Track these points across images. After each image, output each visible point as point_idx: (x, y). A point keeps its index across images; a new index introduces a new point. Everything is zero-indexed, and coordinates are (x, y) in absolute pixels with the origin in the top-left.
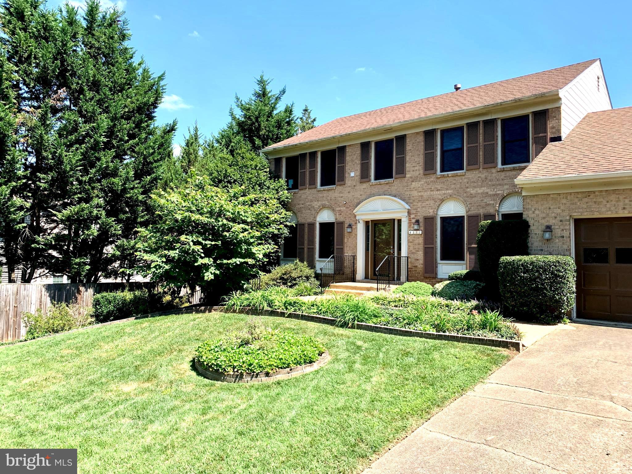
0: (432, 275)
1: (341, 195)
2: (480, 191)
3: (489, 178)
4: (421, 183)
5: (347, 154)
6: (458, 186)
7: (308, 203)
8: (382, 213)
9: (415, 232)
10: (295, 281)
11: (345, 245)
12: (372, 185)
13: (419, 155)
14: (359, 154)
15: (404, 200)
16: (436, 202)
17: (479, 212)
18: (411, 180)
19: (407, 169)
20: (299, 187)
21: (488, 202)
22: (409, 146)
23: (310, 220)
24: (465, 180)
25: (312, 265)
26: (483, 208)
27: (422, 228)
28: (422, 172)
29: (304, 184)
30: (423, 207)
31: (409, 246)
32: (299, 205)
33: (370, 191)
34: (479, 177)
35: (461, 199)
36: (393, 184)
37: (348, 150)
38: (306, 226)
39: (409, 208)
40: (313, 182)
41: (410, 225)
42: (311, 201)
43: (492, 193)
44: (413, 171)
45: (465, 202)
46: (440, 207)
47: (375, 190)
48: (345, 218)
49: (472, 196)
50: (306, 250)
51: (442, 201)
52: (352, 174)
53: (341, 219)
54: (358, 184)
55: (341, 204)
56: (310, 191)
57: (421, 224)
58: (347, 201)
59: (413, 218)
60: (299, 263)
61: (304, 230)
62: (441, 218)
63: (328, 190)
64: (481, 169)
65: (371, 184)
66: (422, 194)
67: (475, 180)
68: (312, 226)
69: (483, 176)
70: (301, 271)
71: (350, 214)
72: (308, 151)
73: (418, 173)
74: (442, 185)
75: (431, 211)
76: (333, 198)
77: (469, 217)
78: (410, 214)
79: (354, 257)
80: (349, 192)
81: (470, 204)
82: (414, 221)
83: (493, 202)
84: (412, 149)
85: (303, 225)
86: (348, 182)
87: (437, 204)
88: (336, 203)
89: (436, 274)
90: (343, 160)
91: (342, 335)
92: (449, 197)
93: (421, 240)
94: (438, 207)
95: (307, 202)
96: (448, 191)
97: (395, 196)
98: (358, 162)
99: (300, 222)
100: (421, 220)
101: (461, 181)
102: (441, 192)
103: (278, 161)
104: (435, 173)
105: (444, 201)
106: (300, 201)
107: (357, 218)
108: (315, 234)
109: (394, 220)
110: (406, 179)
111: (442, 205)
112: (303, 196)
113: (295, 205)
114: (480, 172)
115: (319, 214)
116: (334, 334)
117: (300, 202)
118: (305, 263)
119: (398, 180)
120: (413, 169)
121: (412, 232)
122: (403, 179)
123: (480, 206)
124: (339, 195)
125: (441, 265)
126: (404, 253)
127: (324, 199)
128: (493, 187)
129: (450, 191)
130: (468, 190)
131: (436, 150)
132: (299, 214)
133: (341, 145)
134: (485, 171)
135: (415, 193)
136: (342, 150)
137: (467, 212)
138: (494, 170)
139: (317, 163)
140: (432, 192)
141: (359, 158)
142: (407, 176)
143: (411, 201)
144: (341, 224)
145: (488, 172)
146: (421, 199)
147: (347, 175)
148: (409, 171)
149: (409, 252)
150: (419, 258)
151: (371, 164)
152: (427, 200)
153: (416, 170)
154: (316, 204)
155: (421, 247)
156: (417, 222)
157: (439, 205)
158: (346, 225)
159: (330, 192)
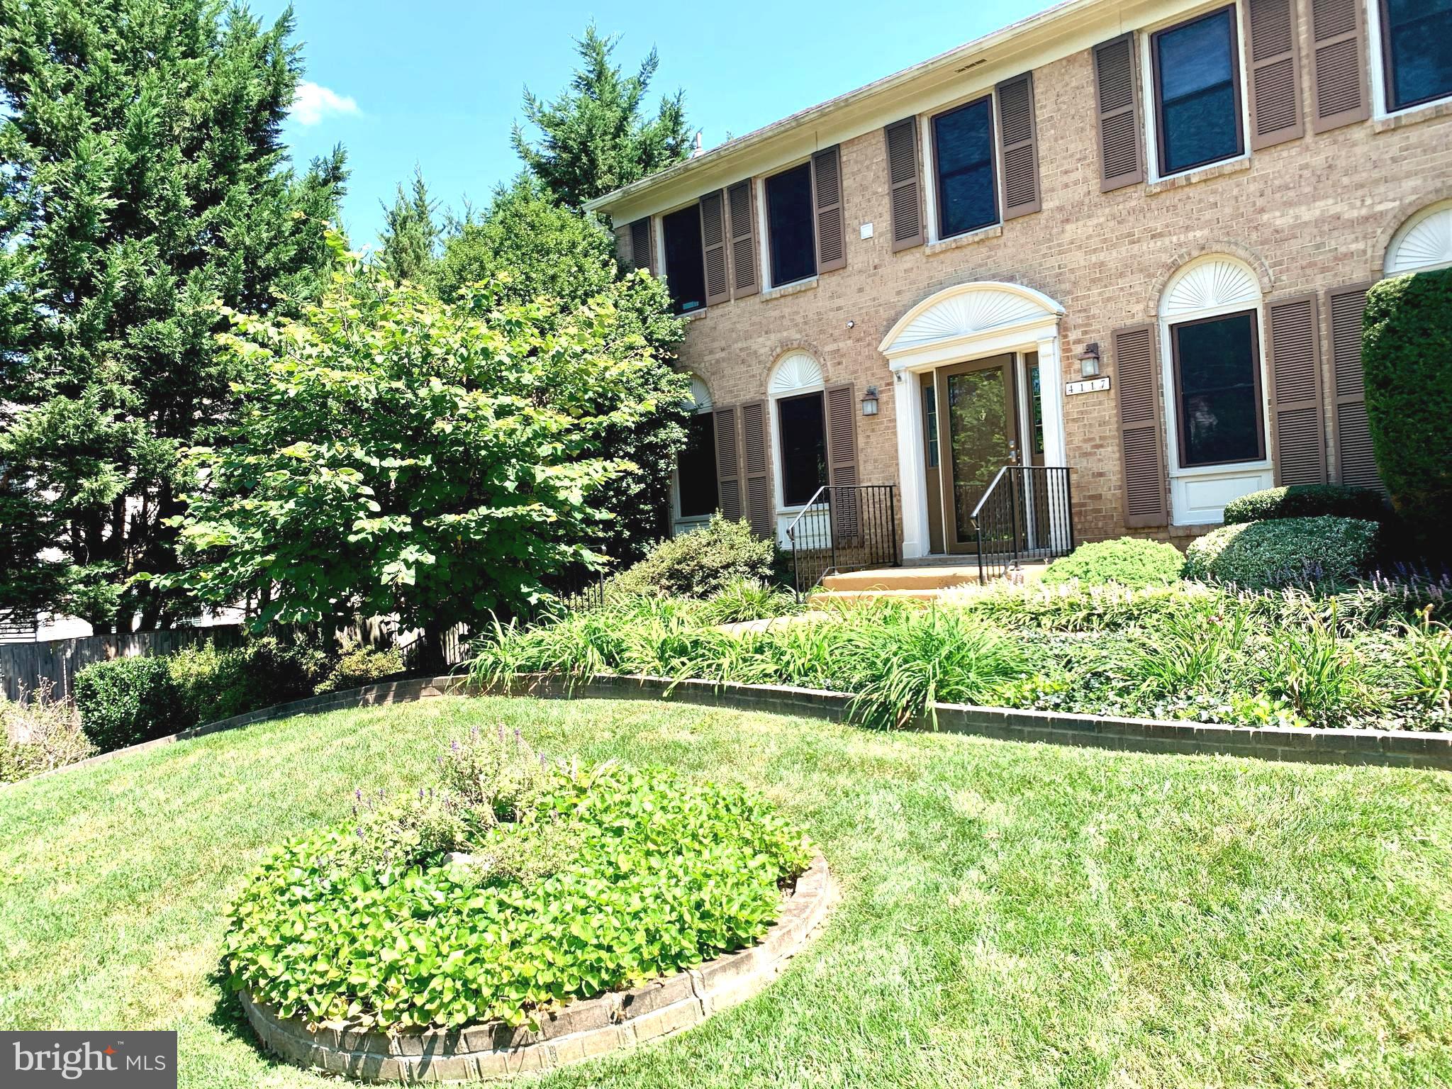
0: (1155, 519)
1: (838, 302)
2: (1307, 214)
3: (1341, 163)
4: (1095, 221)
5: (845, 171)
6: (1228, 210)
7: (740, 345)
8: (971, 340)
9: (1087, 386)
10: (715, 578)
11: (861, 457)
12: (934, 255)
13: (1083, 129)
14: (884, 165)
15: (1040, 287)
16: (1150, 276)
17: (1310, 287)
18: (1059, 216)
19: (1045, 184)
20: (709, 299)
21: (1343, 249)
22: (1045, 106)
23: (748, 395)
24: (1253, 188)
25: (762, 529)
26: (1324, 270)
27: (1110, 370)
28: (1095, 184)
29: (720, 288)
30: (1109, 299)
31: (1069, 434)
32: (711, 352)
33: (926, 274)
34: (1306, 166)
35: (1241, 252)
36: (1001, 241)
37: (845, 156)
38: (739, 412)
39: (1063, 310)
40: (747, 277)
41: (1069, 366)
42: (748, 336)
43: (1355, 214)
44: (1067, 186)
45: (1254, 262)
46: (1168, 291)
47: (943, 269)
48: (856, 372)
49: (1279, 237)
50: (743, 484)
51: (1174, 269)
52: (867, 231)
53: (841, 377)
54: (888, 258)
55: (837, 333)
56: (742, 304)
57: (1105, 358)
58: (858, 320)
59: (1078, 342)
60: (725, 525)
61: (732, 425)
62: (1171, 327)
63: (796, 294)
64: (1309, 138)
65: (928, 251)
66: (1102, 256)
67: (1287, 178)
68: (755, 410)
69: (1318, 161)
70: (732, 547)
71: (870, 357)
72: (724, 184)
73: (1082, 189)
74: (1169, 218)
75: (1138, 308)
76: (810, 316)
77: (1275, 310)
78: (1066, 329)
79: (892, 492)
80: (861, 290)
81: (1274, 265)
82: (1079, 349)
83: (1361, 246)
84: (1057, 116)
85: (729, 411)
86: (856, 257)
87: (1157, 282)
88: (822, 332)
89: (1169, 514)
90: (833, 192)
91: (881, 764)
92: (1195, 253)
93: (1109, 410)
94: (1161, 292)
95: (736, 341)
96: (1191, 235)
97: (1011, 279)
98: (883, 188)
99: (719, 405)
100: (1106, 345)
101: (1235, 192)
102: (1167, 240)
103: (640, 230)
104: (1143, 181)
105: (1178, 268)
106: (713, 340)
107: (893, 366)
108: (767, 433)
109: (1013, 355)
110: (1043, 217)
111: (1172, 284)
112: (724, 325)
113: (701, 355)
114: (1307, 149)
115: (774, 374)
116: (847, 765)
117: (716, 345)
118: (743, 522)
119: (1018, 225)
120: (1065, 179)
121: (1077, 388)
122: (1033, 220)
123: (1311, 265)
124: (828, 304)
125: (1182, 482)
126: (1054, 455)
127: (786, 322)
128: (1360, 193)
129: (1198, 234)
130: (1266, 217)
131: (1140, 104)
132: (715, 383)
133: (822, 146)
134: (1325, 141)
135: (1077, 259)
136: (828, 158)
137: (1264, 294)
138: (1358, 134)
139: (755, 214)
140: (1136, 246)
141: (884, 175)
142: (1045, 206)
143: (1067, 286)
144: (843, 393)
145: (1335, 142)
146: (1100, 274)
147: (849, 237)
148: (1053, 190)
149: (1072, 450)
150: (1106, 469)
151: (922, 189)
152: (1121, 275)
153: (1076, 183)
154: (763, 344)
155: (1111, 430)
156: (1093, 351)
157: (1164, 285)
158: (859, 395)
159: (802, 300)
